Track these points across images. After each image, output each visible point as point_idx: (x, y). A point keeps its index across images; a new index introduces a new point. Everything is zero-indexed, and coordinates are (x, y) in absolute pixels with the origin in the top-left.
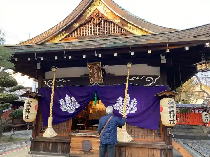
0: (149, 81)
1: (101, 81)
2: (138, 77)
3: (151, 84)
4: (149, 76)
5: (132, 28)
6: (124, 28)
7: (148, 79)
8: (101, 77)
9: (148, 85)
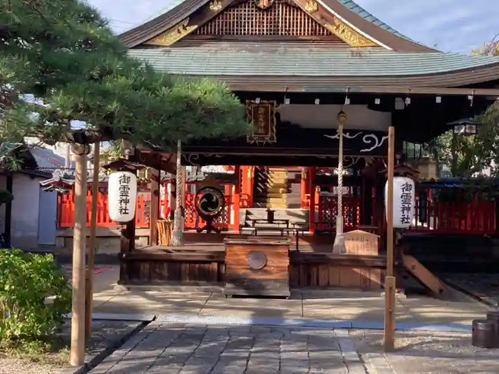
0: (370, 141)
1: (272, 138)
2: (348, 134)
3: (372, 148)
4: (370, 132)
5: (341, 28)
6: (326, 25)
7: (367, 139)
8: (272, 130)
9: (367, 150)
